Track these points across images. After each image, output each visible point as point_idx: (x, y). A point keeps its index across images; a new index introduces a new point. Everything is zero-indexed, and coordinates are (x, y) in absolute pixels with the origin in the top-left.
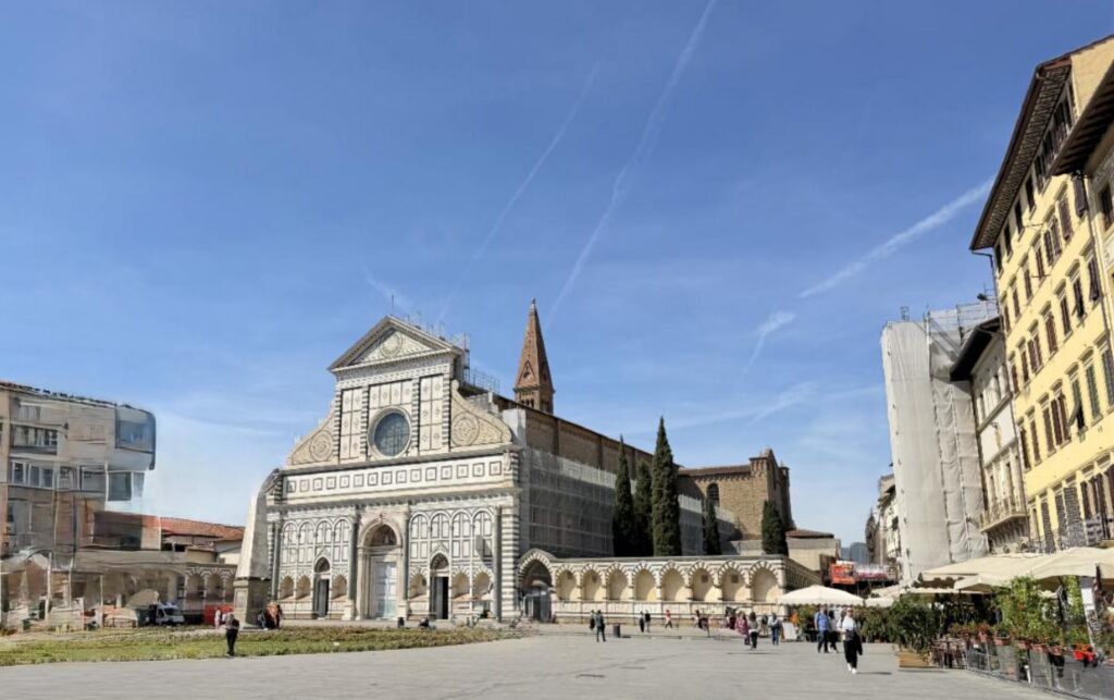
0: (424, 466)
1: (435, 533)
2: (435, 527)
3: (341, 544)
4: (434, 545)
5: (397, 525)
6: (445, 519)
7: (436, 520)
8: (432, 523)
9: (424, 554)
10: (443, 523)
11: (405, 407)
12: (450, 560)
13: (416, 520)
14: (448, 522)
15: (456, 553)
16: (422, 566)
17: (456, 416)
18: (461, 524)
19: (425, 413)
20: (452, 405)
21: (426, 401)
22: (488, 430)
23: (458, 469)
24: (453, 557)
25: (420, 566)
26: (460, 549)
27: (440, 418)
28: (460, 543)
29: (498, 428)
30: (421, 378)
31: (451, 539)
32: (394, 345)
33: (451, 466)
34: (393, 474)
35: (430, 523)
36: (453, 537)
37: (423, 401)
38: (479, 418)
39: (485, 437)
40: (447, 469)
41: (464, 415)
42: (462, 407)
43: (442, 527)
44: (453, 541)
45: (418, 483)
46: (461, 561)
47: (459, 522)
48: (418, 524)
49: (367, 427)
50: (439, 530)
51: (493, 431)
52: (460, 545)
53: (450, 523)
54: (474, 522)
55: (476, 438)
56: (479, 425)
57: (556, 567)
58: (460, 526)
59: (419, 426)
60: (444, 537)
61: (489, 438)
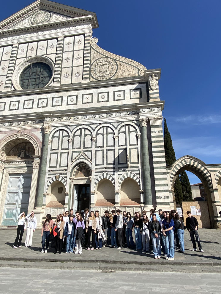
0: (65, 95)
1: (76, 144)
2: (77, 139)
4: (75, 155)
5: (37, 138)
6: (87, 132)
7: (78, 133)
8: (74, 136)
9: (64, 163)
10: (85, 135)
11: (49, 56)
12: (93, 167)
13: (57, 134)
14: (91, 135)
15: (99, 161)
16: (61, 174)
17: (96, 60)
18: (105, 136)
19: (67, 60)
20: (92, 53)
21: (69, 51)
22: (126, 69)
23: (98, 96)
24: (96, 165)
25: (59, 174)
26: (103, 157)
27: (81, 62)
28: (103, 152)
29: (135, 67)
30: (65, 37)
31: (94, 149)
32: (43, 18)
33: (92, 94)
34: (34, 101)
35: (71, 136)
36: (96, 147)
37: (65, 52)
38: (117, 60)
39: (123, 73)
40: (87, 96)
41: (103, 59)
42: (101, 54)
43: (84, 139)
44: (96, 151)
45: (59, 107)
46: (105, 168)
47: (103, 134)
48: (58, 137)
49: (13, 70)
50: (81, 141)
51: (130, 69)
52: (103, 155)
53: (94, 135)
54: (118, 134)
55: (115, 74)
56: (117, 66)
57: (215, 171)
58: (103, 138)
59: (61, 68)
60: (86, 148)
61: (127, 74)
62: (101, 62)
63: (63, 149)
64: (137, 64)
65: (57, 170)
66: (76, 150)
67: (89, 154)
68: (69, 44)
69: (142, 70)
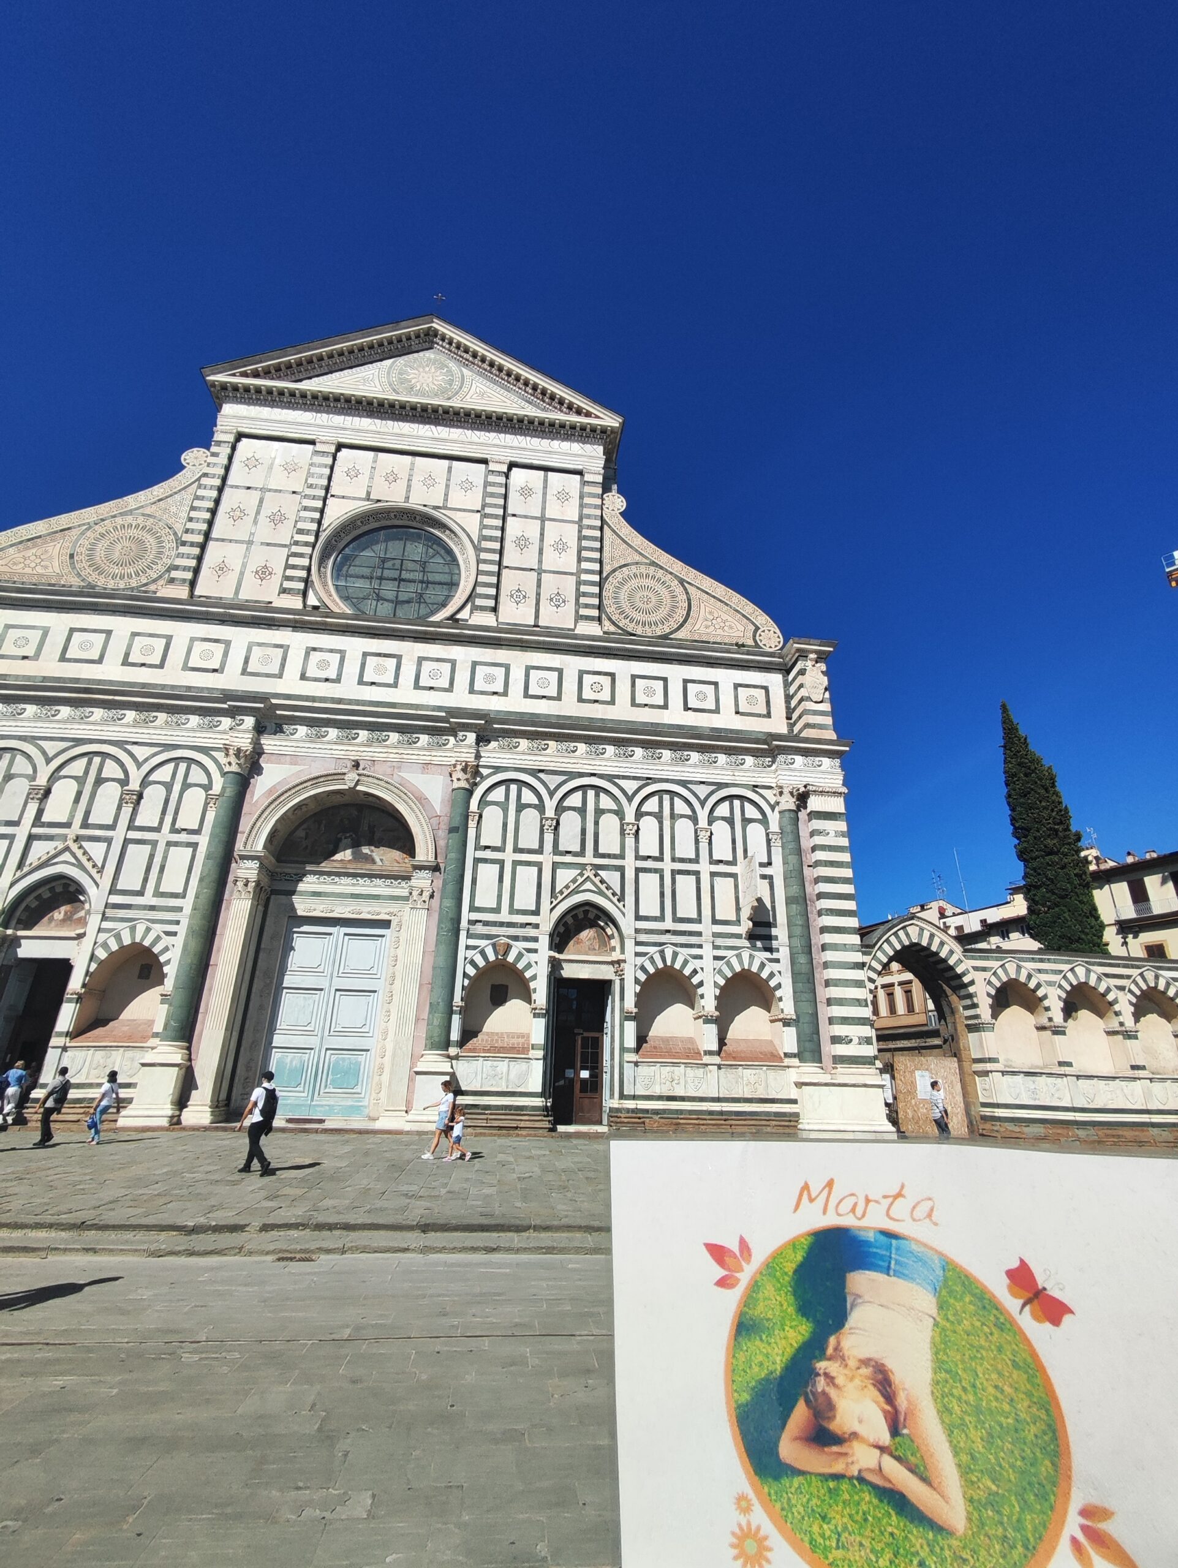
1: (569, 838)
2: (570, 823)
3: (165, 835)
4: (565, 876)
5: (421, 800)
6: (606, 802)
7: (575, 800)
8: (560, 809)
9: (525, 899)
10: (599, 812)
11: (458, 516)
12: (627, 924)
13: (498, 794)
14: (620, 813)
15: (650, 906)
16: (516, 938)
17: (620, 567)
18: (667, 823)
19: (522, 543)
20: (606, 542)
21: (526, 517)
22: (716, 615)
23: (633, 685)
24: (638, 917)
25: (508, 937)
26: (662, 894)
27: (568, 561)
28: (662, 878)
29: (744, 616)
30: (512, 465)
31: (630, 863)
32: (436, 383)
33: (612, 676)
34: (404, 661)
35: (552, 808)
36: (638, 857)
37: (514, 515)
38: (689, 583)
39: (707, 627)
40: (597, 678)
41: (643, 569)
42: (636, 551)
43: (596, 823)
44: (638, 870)
45: (495, 697)
46: (668, 931)
48: (504, 806)
50: (583, 832)
51: (730, 619)
52: (662, 885)
53: (630, 817)
54: (710, 823)
55: (682, 625)
56: (689, 600)
57: (984, 969)
58: (661, 829)
59: (499, 564)
60: (603, 856)
61: (719, 632)
62: (635, 576)
63: (522, 851)
64: (749, 608)
65: (502, 924)
66: (568, 859)
67: (613, 878)
68: (526, 492)
69: (766, 632)
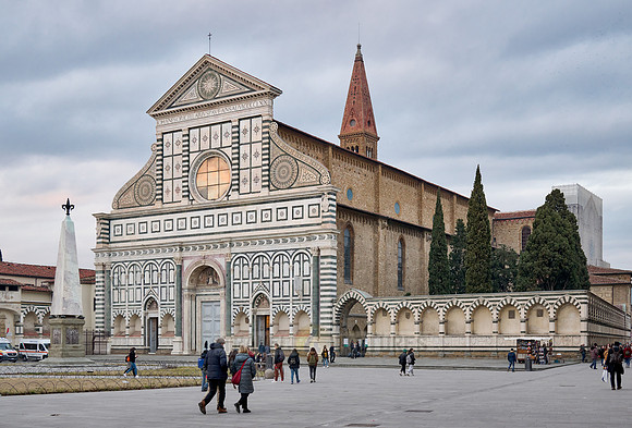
0: (244, 209)
1: (256, 273)
2: (256, 269)
3: (168, 284)
4: (255, 286)
6: (265, 260)
7: (257, 261)
9: (246, 293)
10: (263, 264)
11: (225, 150)
13: (237, 262)
14: (269, 264)
15: (276, 292)
16: (244, 305)
17: (276, 159)
18: (281, 265)
19: (245, 156)
20: (271, 149)
21: (246, 144)
22: (307, 173)
23: (277, 212)
24: (273, 297)
26: (280, 289)
27: (259, 161)
29: (317, 171)
30: (240, 120)
31: (271, 280)
32: (212, 86)
33: (271, 210)
34: (214, 217)
35: (251, 264)
36: (273, 278)
37: (242, 145)
38: (298, 160)
39: (304, 179)
40: (267, 212)
41: (283, 158)
42: (281, 149)
43: (263, 268)
44: (273, 282)
45: (239, 225)
46: (281, 300)
47: (279, 263)
48: (239, 265)
49: (188, 171)
50: (259, 271)
51: (312, 173)
52: (280, 286)
54: (293, 263)
55: (295, 181)
56: (298, 168)
58: (280, 268)
59: (239, 169)
60: (264, 278)
61: (308, 180)
62: (281, 161)
63: (244, 279)
64: (319, 166)
65: (241, 302)
66: (256, 280)
67: (267, 285)
68: (245, 131)
69: (324, 176)
